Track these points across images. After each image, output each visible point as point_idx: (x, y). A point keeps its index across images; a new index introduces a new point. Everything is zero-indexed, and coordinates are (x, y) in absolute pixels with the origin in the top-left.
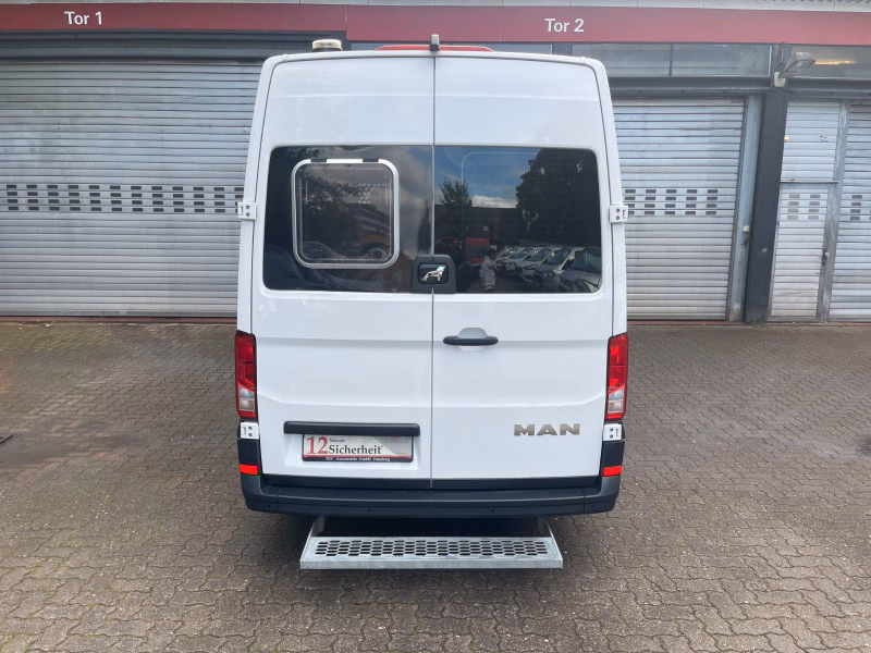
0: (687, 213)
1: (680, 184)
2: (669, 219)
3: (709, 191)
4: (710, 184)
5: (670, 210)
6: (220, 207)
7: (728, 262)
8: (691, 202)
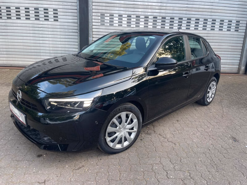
0: (228, 30)
1: (226, 18)
2: (221, 32)
3: (237, 22)
4: (237, 18)
5: (221, 28)
6: (28, 17)
7: (241, 51)
8: (229, 26)
